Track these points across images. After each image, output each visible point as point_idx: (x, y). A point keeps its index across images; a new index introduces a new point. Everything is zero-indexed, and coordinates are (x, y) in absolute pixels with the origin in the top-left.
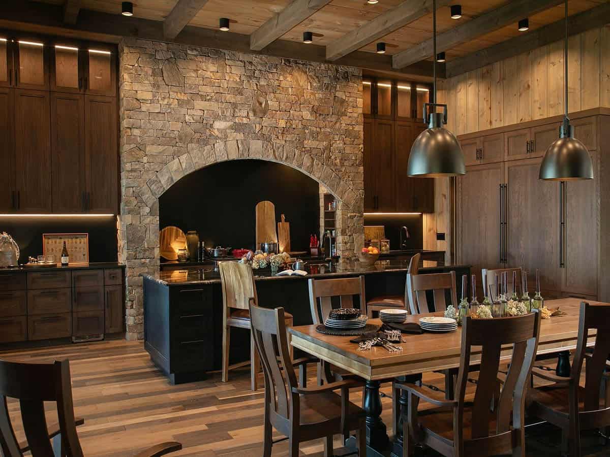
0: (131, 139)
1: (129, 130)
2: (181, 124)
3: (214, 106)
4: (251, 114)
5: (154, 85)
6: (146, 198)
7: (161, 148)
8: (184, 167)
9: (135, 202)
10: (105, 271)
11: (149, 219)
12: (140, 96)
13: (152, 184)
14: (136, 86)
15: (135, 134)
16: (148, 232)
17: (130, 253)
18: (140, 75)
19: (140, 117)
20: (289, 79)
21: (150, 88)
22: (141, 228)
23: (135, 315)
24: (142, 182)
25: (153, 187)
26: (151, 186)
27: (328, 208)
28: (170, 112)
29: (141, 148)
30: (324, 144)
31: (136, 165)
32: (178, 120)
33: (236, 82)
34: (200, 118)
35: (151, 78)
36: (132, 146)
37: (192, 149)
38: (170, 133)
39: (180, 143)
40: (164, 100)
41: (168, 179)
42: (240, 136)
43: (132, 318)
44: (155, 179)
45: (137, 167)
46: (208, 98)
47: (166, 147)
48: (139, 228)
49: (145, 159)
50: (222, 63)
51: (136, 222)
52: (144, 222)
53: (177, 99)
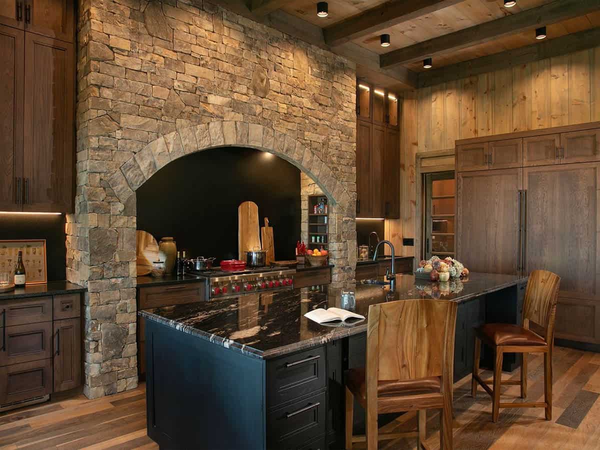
0: (100, 103)
1: (96, 89)
2: (169, 90)
3: (210, 74)
4: (251, 92)
5: (132, 32)
6: (119, 189)
7: (141, 121)
8: (171, 150)
9: (103, 196)
10: (55, 300)
11: (122, 221)
12: (113, 41)
13: (129, 170)
14: (108, 28)
15: (105, 96)
16: (120, 239)
17: (94, 270)
18: (114, 13)
19: (113, 73)
20: (291, 57)
21: (127, 35)
22: (111, 234)
23: (101, 362)
24: (114, 165)
25: (130, 175)
26: (126, 173)
27: (314, 212)
28: (154, 73)
29: (113, 116)
30: (323, 138)
31: (106, 140)
32: (164, 85)
33: (234, 49)
34: (193, 86)
35: (129, 22)
36: (101, 112)
37: (182, 127)
38: (154, 102)
39: (167, 117)
40: (146, 55)
41: (150, 165)
42: (239, 117)
43: (97, 366)
44: (133, 163)
45: (107, 143)
46: (202, 62)
47: (148, 119)
48: (108, 233)
49: (119, 134)
50: (220, 22)
51: (104, 225)
52: (115, 224)
53: (164, 57)
